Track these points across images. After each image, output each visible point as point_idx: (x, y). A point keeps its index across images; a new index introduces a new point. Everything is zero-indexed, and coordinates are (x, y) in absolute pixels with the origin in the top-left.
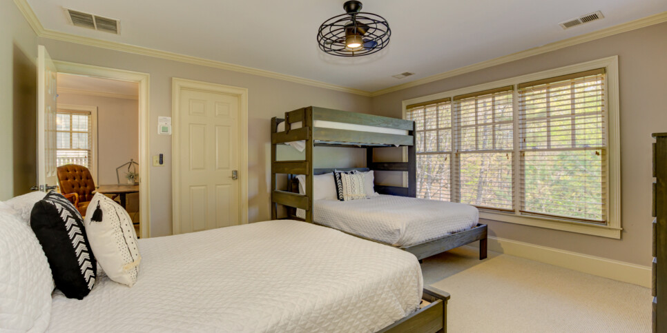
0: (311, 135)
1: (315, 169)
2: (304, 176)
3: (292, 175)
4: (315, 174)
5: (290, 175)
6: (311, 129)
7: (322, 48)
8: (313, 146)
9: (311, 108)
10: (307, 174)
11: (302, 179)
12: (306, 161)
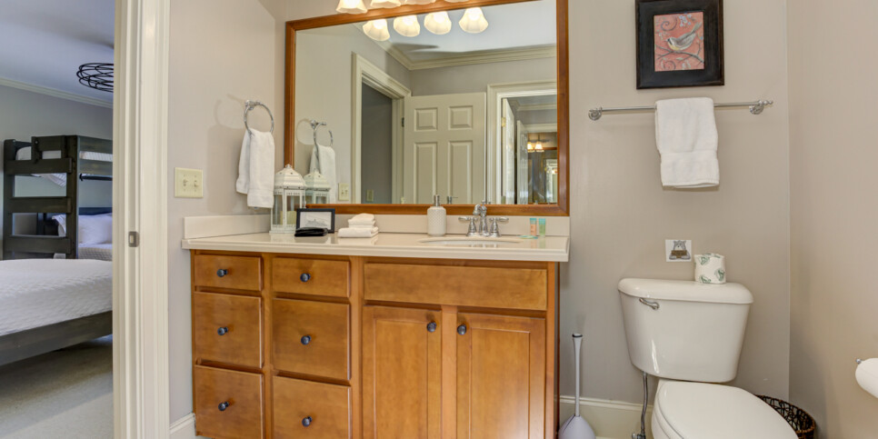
0: (75, 168)
1: (80, 209)
2: (64, 216)
3: (45, 215)
4: (80, 214)
5: (41, 215)
6: (75, 161)
7: (86, 83)
8: (79, 180)
9: (75, 138)
10: (69, 211)
11: (61, 219)
12: (66, 197)
